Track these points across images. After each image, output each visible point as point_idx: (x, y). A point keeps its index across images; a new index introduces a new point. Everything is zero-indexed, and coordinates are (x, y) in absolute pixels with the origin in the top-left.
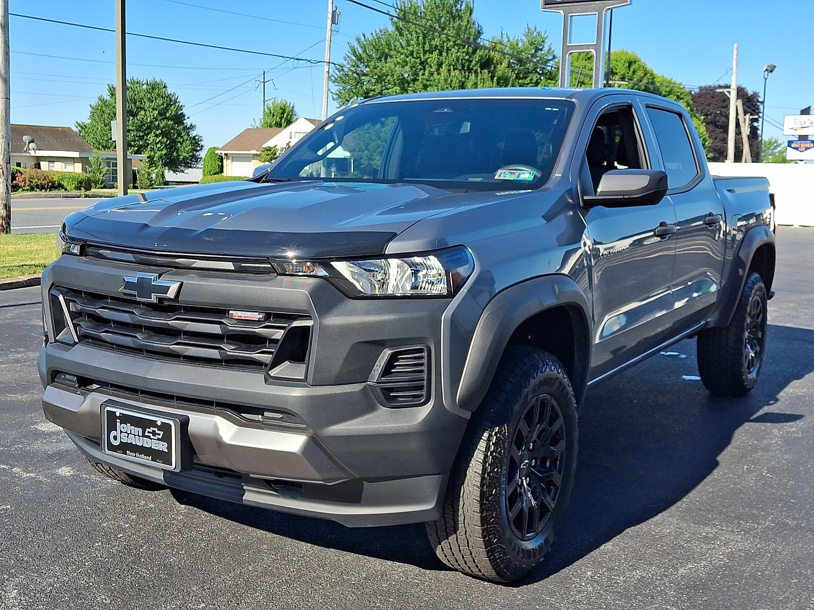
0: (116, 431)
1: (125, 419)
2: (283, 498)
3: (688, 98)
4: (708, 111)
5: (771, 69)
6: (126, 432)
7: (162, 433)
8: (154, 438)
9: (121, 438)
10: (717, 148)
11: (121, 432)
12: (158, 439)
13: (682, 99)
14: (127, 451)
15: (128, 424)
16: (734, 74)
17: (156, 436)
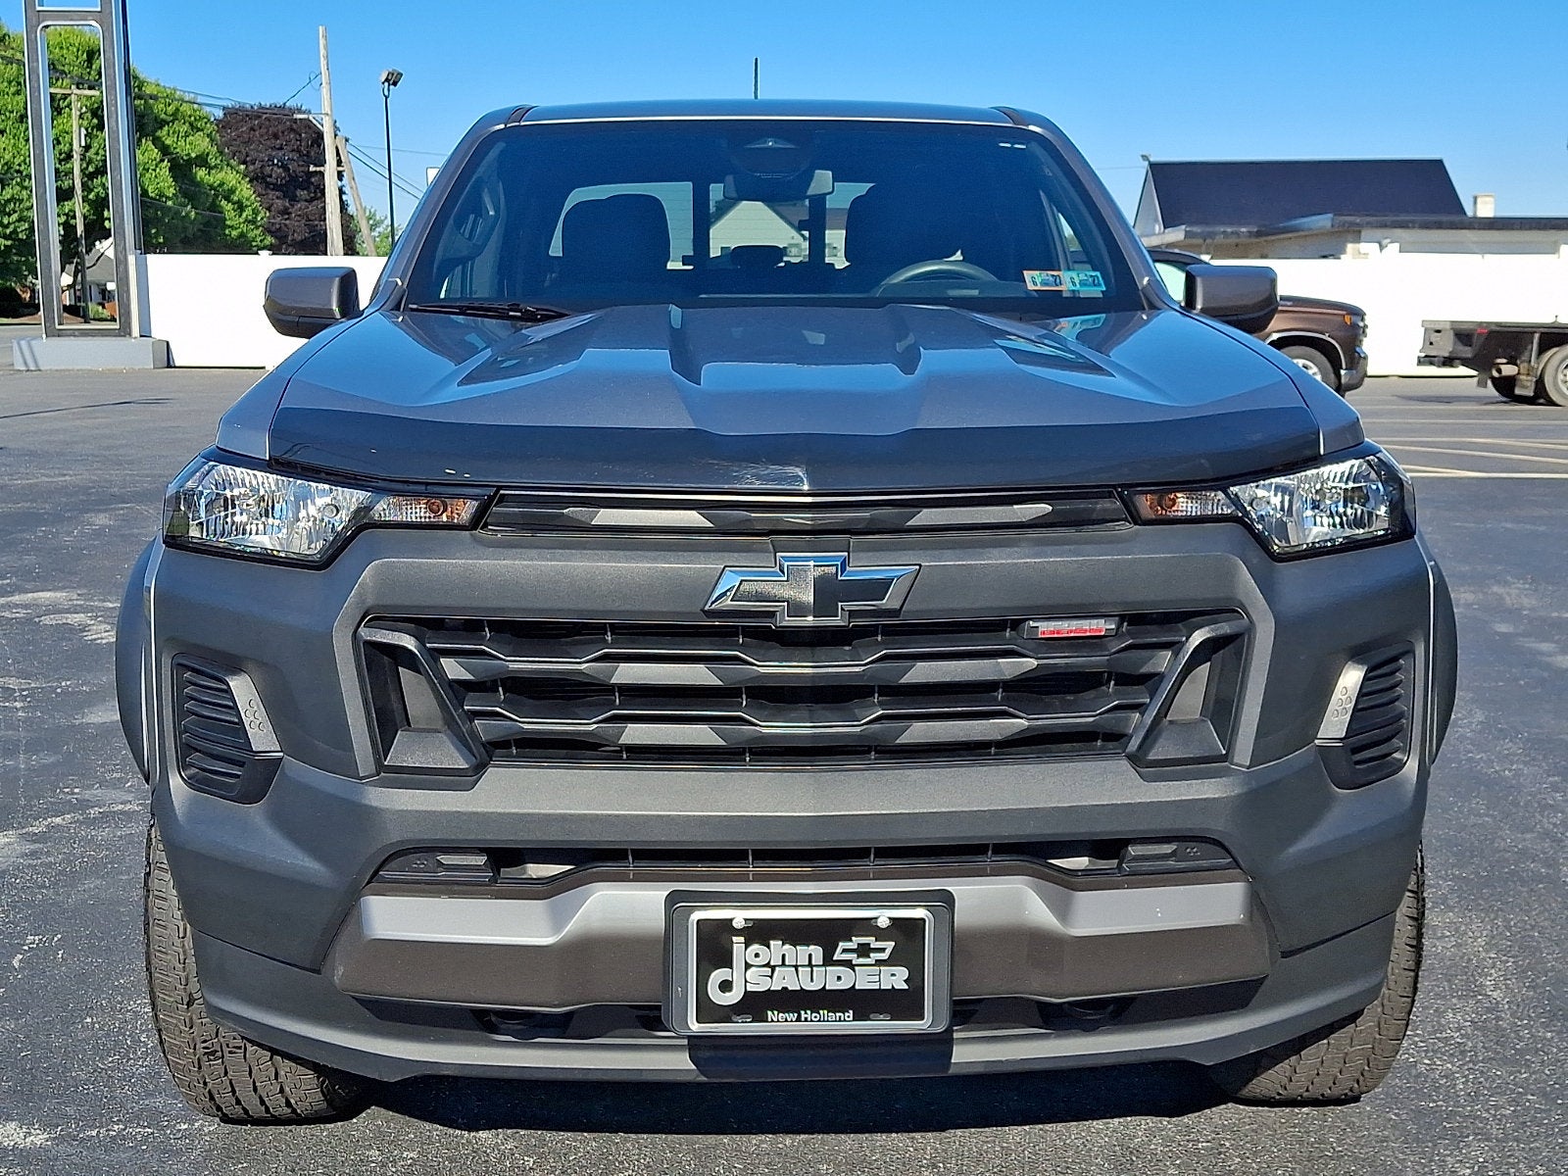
0: (731, 968)
1: (759, 932)
2: (1058, 1036)
3: (209, 128)
4: (247, 156)
5: (393, 80)
6: (768, 965)
7: (890, 945)
8: (862, 960)
9: (746, 981)
10: (273, 229)
11: (748, 966)
12: (879, 963)
13: (199, 130)
14: (770, 1013)
15: (772, 943)
16: (324, 84)
17: (872, 955)
